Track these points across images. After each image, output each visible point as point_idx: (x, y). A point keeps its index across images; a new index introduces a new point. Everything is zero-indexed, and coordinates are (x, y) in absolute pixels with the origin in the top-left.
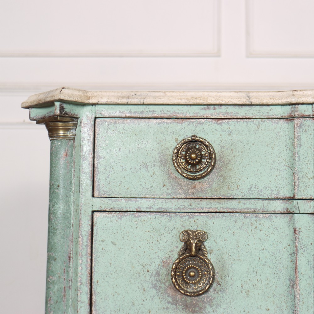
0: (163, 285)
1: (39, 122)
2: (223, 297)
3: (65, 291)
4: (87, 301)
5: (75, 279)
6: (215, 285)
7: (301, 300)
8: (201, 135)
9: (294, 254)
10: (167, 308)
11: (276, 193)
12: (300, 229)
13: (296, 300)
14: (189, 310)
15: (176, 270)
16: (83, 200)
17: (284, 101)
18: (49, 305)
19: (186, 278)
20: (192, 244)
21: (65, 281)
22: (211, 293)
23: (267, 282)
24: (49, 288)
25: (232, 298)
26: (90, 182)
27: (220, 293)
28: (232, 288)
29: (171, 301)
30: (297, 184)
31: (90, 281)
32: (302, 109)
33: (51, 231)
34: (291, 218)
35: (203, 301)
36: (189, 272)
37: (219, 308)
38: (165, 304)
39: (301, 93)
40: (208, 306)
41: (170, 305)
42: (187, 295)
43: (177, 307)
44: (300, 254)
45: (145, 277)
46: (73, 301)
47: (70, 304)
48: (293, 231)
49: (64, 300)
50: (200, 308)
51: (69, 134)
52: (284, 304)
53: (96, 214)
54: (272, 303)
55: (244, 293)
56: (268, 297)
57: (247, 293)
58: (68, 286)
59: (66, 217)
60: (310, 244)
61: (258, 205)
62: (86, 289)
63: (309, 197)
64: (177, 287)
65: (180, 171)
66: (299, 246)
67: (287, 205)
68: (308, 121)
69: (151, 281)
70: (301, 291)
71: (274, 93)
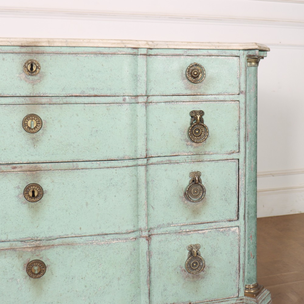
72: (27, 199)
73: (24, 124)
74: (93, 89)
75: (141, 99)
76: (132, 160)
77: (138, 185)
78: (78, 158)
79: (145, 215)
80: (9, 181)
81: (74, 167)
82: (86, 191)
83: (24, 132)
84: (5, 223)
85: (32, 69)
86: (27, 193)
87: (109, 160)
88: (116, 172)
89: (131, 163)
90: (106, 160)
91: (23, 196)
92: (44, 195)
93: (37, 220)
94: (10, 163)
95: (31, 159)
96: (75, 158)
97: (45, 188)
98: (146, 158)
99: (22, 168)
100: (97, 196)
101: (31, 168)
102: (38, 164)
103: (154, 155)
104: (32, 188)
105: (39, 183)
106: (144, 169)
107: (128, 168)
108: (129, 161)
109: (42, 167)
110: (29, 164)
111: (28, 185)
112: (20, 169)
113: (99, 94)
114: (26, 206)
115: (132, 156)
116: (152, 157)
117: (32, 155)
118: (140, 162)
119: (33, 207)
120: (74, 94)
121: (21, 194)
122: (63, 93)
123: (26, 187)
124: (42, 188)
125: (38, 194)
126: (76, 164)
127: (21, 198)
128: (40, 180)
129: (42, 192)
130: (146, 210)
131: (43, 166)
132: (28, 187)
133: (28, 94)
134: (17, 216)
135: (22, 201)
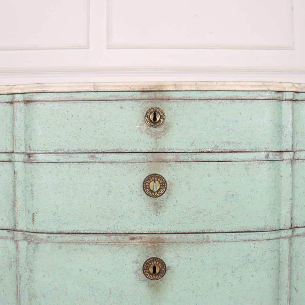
7: (19, 214)
9: (14, 186)
11: (5, 149)
12: (17, 171)
13: (16, 214)
17: (7, 92)
30: (14, 144)
32: (18, 97)
34: (13, 165)
39: (17, 86)
44: (17, 186)
48: (14, 172)
52: (11, 216)
54: (4, 216)
56: (2, 212)
60: (23, 180)
63: (22, 152)
66: (17, 182)
67: (10, 156)
68: (21, 105)
70: (18, 208)
71: (4, 87)
72: (147, 277)
73: (145, 186)
74: (229, 143)
75: (286, 156)
76: (275, 232)
77: (280, 262)
78: (209, 229)
79: (287, 299)
80: (127, 253)
81: (204, 239)
82: (218, 269)
83: (145, 195)
84: (121, 302)
85: (155, 118)
86: (146, 269)
87: (246, 231)
88: (255, 246)
89: (273, 235)
90: (243, 231)
91: (143, 272)
92: (167, 272)
93: (158, 301)
94: (127, 232)
95: (153, 229)
96: (206, 228)
97: (168, 263)
98: (290, 229)
99: (141, 239)
100: (230, 276)
101: (153, 240)
102: (161, 235)
103: (300, 224)
104: (153, 263)
105: (161, 258)
106: (288, 242)
107: (269, 242)
108: (271, 233)
109: (165, 238)
110: (150, 235)
111: (148, 260)
112: (139, 240)
113: (236, 149)
114: (146, 283)
115: (275, 226)
116: (297, 227)
117: (154, 224)
118: (284, 233)
119: (154, 286)
120: (205, 150)
121: (139, 270)
122: (193, 149)
123: (146, 261)
124: (165, 264)
125: (160, 270)
126: (207, 236)
127: (139, 274)
128: (163, 254)
129: (164, 269)
130: (288, 293)
131: (167, 238)
132: (149, 262)
133: (150, 150)
134: (135, 295)
135: (141, 278)
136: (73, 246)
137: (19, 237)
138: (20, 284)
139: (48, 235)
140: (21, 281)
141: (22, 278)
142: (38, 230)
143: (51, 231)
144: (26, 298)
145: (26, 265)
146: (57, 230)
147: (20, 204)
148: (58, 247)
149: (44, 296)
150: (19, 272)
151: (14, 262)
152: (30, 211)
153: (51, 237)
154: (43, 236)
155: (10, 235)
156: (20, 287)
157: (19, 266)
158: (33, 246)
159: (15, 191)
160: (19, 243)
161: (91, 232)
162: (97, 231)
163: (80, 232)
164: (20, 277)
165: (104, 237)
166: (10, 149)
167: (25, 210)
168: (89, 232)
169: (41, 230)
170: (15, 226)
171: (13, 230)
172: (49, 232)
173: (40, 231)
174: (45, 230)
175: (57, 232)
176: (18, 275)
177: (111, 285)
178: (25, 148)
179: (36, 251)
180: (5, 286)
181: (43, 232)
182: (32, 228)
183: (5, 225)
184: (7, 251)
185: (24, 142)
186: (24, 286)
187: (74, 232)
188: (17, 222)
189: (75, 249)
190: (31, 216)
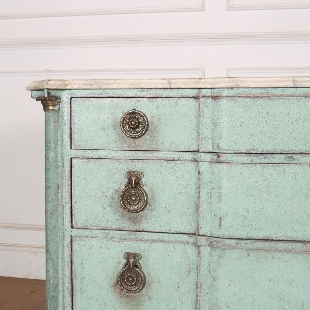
0: (115, 205)
1: (37, 100)
2: (153, 214)
3: (56, 207)
4: (69, 214)
5: (62, 200)
6: (148, 206)
7: (202, 217)
8: (139, 109)
9: (199, 187)
10: (119, 220)
11: (188, 147)
12: (202, 172)
13: (199, 217)
14: (132, 221)
15: (123, 196)
16: (65, 151)
17: (193, 87)
18: (47, 215)
19: (129, 201)
20: (133, 180)
21: (56, 201)
22: (146, 211)
23: (182, 205)
24: (47, 205)
25: (159, 215)
26: (69, 140)
27: (151, 211)
28: (159, 208)
29: (121, 215)
30: (200, 142)
31: (71, 202)
32: (204, 92)
33: (47, 170)
34: (197, 165)
35: (141, 216)
36: (131, 197)
37: (151, 221)
38: (117, 217)
39: (205, 80)
40: (144, 219)
41: (120, 218)
42: (130, 212)
43: (124, 219)
44: (202, 188)
45: (105, 200)
46: (61, 213)
47: (60, 215)
48: (198, 173)
49: (55, 213)
50: (139, 220)
51: (55, 108)
52: (192, 220)
53: (73, 160)
54: (185, 219)
55: (167, 211)
56: (182, 215)
57: (169, 212)
58: (58, 204)
59: (56, 161)
60: (209, 182)
61: (176, 155)
62: (68, 206)
63: (209, 151)
64: (124, 207)
65: (125, 133)
66: (202, 183)
67: (194, 156)
68: (209, 100)
69: (108, 202)
70: (202, 211)
71: (187, 80)
136: (264, 254)
137: (202, 242)
138: (200, 292)
139: (237, 241)
140: (201, 290)
141: (203, 287)
142: (225, 236)
143: (239, 236)
144: (206, 308)
145: (208, 273)
146: (247, 236)
147: (204, 207)
148: (247, 254)
149: (228, 306)
150: (199, 279)
151: (193, 269)
152: (216, 214)
153: (240, 243)
154: (231, 243)
155: (191, 240)
156: (200, 296)
157: (200, 273)
158: (218, 252)
159: (199, 193)
160: (201, 249)
161: (284, 239)
162: (291, 238)
163: (272, 239)
164: (201, 285)
165: (299, 245)
166: (194, 148)
167: (209, 213)
168: (282, 239)
169: (229, 235)
170: (198, 230)
171: (194, 234)
172: (238, 238)
173: (227, 236)
174: (232, 235)
175: (247, 238)
176: (198, 282)
177: (304, 298)
178: (213, 147)
179: (222, 258)
180: (182, 294)
181: (231, 237)
182: (218, 233)
183: (184, 229)
184: (185, 256)
185: (211, 140)
186: (205, 295)
187: (266, 238)
188: (200, 226)
189: (265, 257)
190: (217, 220)
